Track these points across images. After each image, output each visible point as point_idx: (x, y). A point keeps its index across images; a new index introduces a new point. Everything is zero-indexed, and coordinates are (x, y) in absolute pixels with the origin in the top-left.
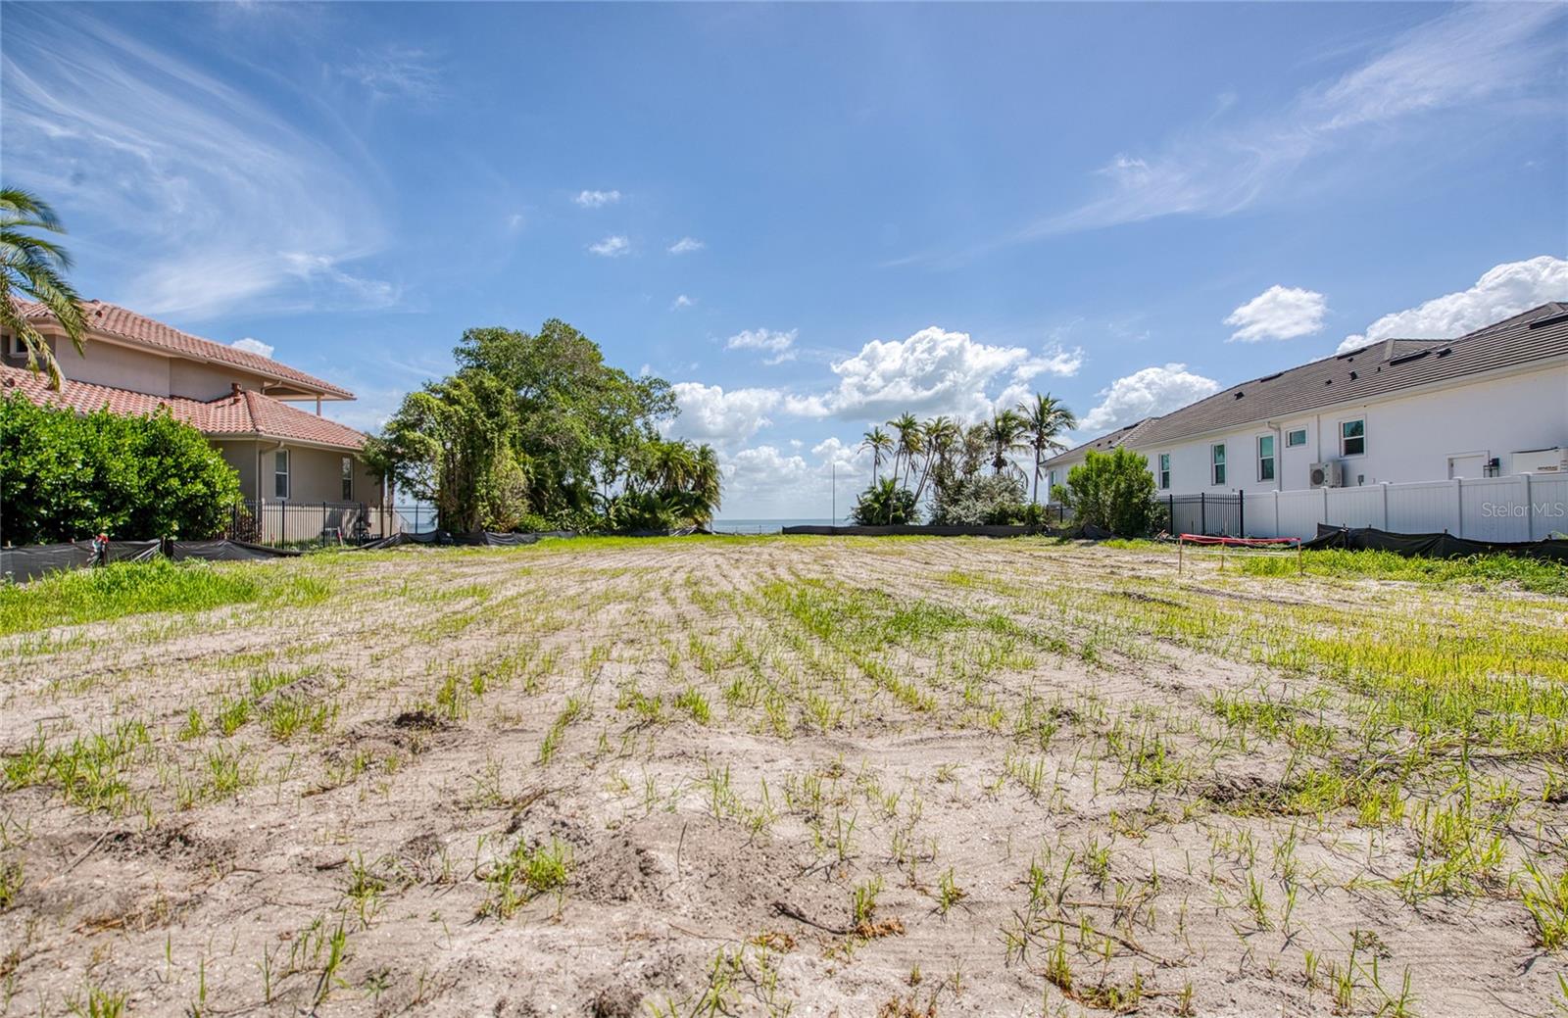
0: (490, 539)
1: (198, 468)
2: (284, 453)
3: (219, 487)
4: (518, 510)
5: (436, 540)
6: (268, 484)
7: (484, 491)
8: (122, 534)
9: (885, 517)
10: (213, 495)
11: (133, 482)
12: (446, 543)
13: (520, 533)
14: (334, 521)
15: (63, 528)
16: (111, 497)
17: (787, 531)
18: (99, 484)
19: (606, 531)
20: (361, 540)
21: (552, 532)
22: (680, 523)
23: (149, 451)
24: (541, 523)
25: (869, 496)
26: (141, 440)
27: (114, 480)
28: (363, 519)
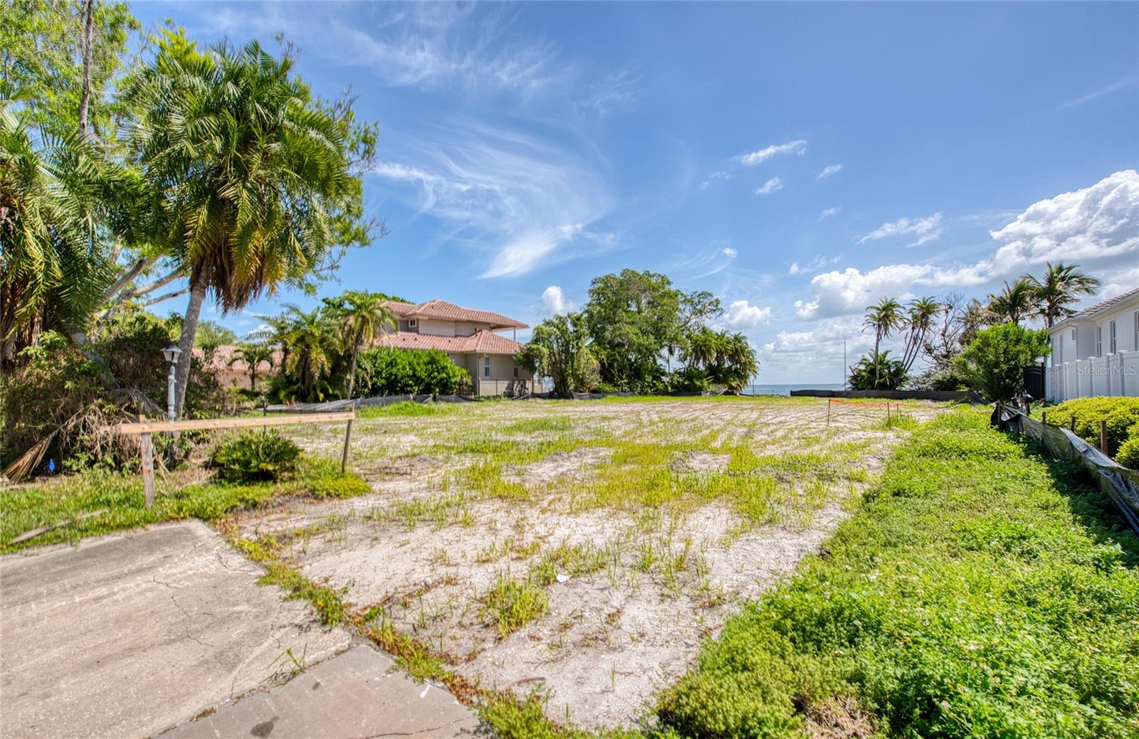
0: (575, 396)
1: (444, 368)
2: (489, 357)
3: (451, 375)
4: (595, 381)
5: (550, 396)
6: (481, 371)
7: (570, 371)
8: (422, 392)
9: (872, 383)
10: (450, 378)
11: (424, 375)
12: (555, 398)
13: (596, 393)
14: (510, 387)
15: (404, 391)
16: (418, 380)
17: (793, 394)
18: (414, 375)
19: (665, 393)
20: (523, 396)
21: (613, 393)
22: (713, 388)
23: (429, 363)
24: (608, 388)
25: (863, 367)
26: (427, 359)
27: (418, 374)
28: (523, 386)
